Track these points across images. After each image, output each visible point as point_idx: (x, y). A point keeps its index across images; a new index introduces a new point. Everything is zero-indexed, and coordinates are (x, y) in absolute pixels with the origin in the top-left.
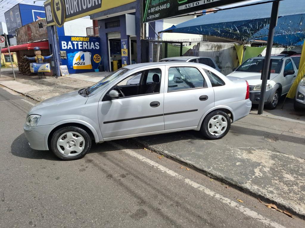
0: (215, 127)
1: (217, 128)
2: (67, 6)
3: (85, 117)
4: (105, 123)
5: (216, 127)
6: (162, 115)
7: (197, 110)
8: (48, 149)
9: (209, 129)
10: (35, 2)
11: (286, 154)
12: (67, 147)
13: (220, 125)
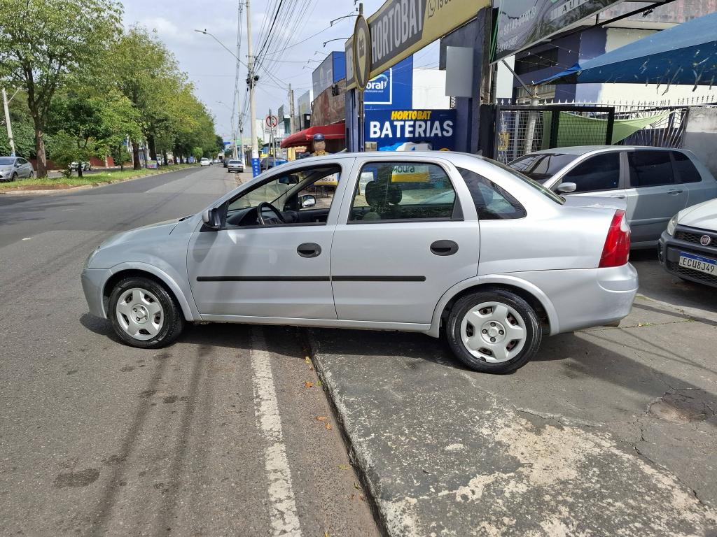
0: (485, 336)
1: (493, 339)
2: (374, 44)
3: (162, 262)
4: (200, 279)
5: (488, 335)
6: (326, 279)
7: (422, 279)
8: (106, 317)
9: (466, 339)
10: (325, 43)
11: (655, 467)
12: (133, 319)
13: (502, 332)
